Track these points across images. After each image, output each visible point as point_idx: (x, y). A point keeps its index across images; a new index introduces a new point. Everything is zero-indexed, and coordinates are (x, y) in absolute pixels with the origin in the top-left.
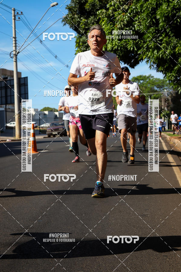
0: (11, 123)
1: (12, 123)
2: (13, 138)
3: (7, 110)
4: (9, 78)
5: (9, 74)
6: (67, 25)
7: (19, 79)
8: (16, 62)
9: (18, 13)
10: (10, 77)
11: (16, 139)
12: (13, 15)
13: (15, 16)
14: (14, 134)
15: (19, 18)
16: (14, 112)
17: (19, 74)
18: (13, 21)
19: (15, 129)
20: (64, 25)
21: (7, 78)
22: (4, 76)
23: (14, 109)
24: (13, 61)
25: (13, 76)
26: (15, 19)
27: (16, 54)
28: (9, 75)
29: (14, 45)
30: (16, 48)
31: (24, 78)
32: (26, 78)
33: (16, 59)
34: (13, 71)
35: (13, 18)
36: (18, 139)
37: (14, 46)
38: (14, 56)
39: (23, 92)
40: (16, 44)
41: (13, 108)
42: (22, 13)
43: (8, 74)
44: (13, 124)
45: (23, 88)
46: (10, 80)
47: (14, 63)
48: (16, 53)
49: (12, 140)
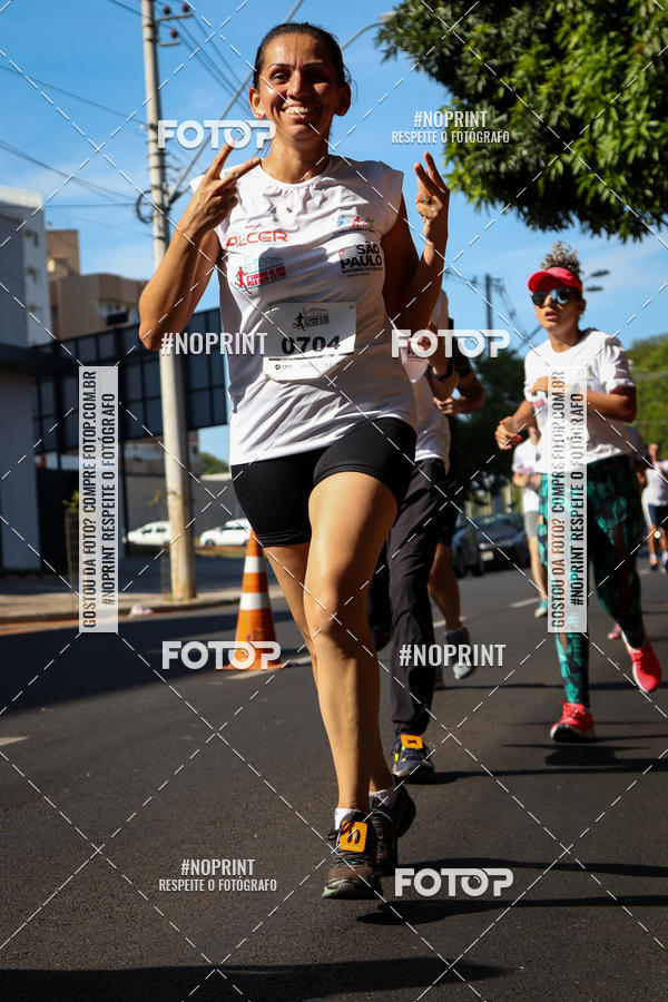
0: (148, 527)
1: (154, 526)
2: (158, 600)
3: (128, 469)
4: (133, 318)
6: (402, 55)
8: (165, 239)
9: (167, 11)
11: (176, 603)
12: (146, 21)
13: (154, 26)
14: (163, 580)
15: (175, 35)
16: (162, 475)
18: (147, 47)
19: (167, 554)
20: (387, 57)
21: (124, 317)
22: (110, 308)
23: (162, 462)
26: (154, 40)
27: (163, 204)
28: (134, 305)
29: (154, 161)
30: (163, 177)
32: (214, 316)
33: (166, 230)
35: (147, 33)
36: (186, 602)
37: (156, 168)
38: (155, 213)
39: (199, 380)
40: (161, 155)
41: (154, 456)
42: (186, 9)
43: (130, 297)
44: (159, 531)
47: (157, 245)
48: (167, 199)
49: (157, 610)
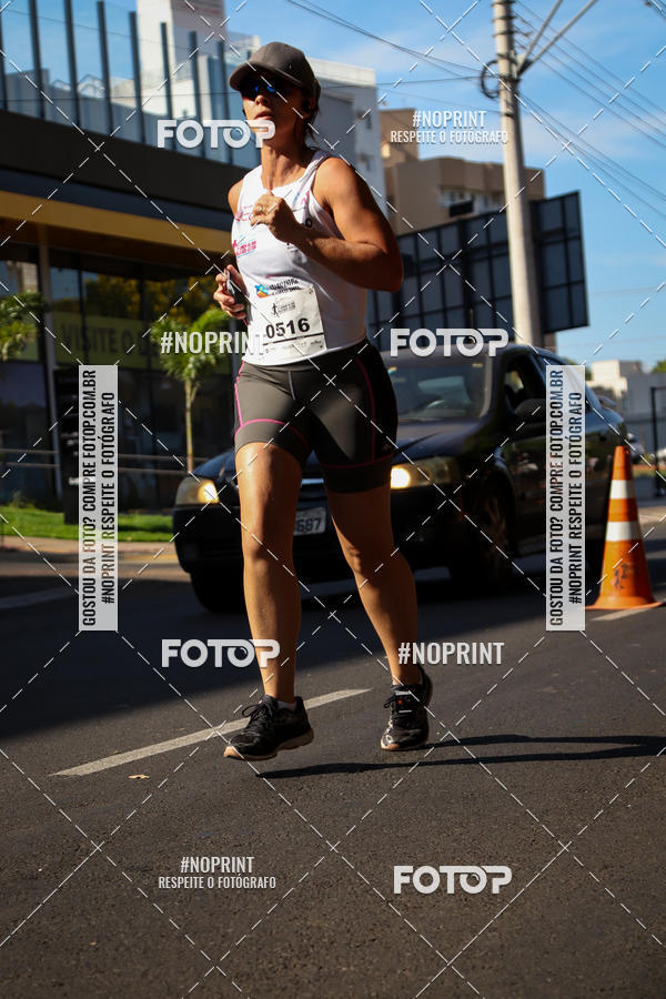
4: (478, 208)
5: (480, 186)
7: (535, 207)
8: (515, 116)
10: (486, 203)
17: (530, 179)
21: (468, 207)
22: (453, 197)
24: (499, 113)
25: (499, 195)
27: (510, 76)
28: (479, 192)
29: (500, 26)
30: (511, 45)
31: (562, 199)
32: (570, 202)
33: (515, 104)
34: (498, 170)
37: (503, 34)
38: (503, 86)
39: (556, 276)
40: (508, 18)
43: (475, 183)
45: (554, 256)
46: (486, 216)
47: (506, 123)
48: (515, 69)
